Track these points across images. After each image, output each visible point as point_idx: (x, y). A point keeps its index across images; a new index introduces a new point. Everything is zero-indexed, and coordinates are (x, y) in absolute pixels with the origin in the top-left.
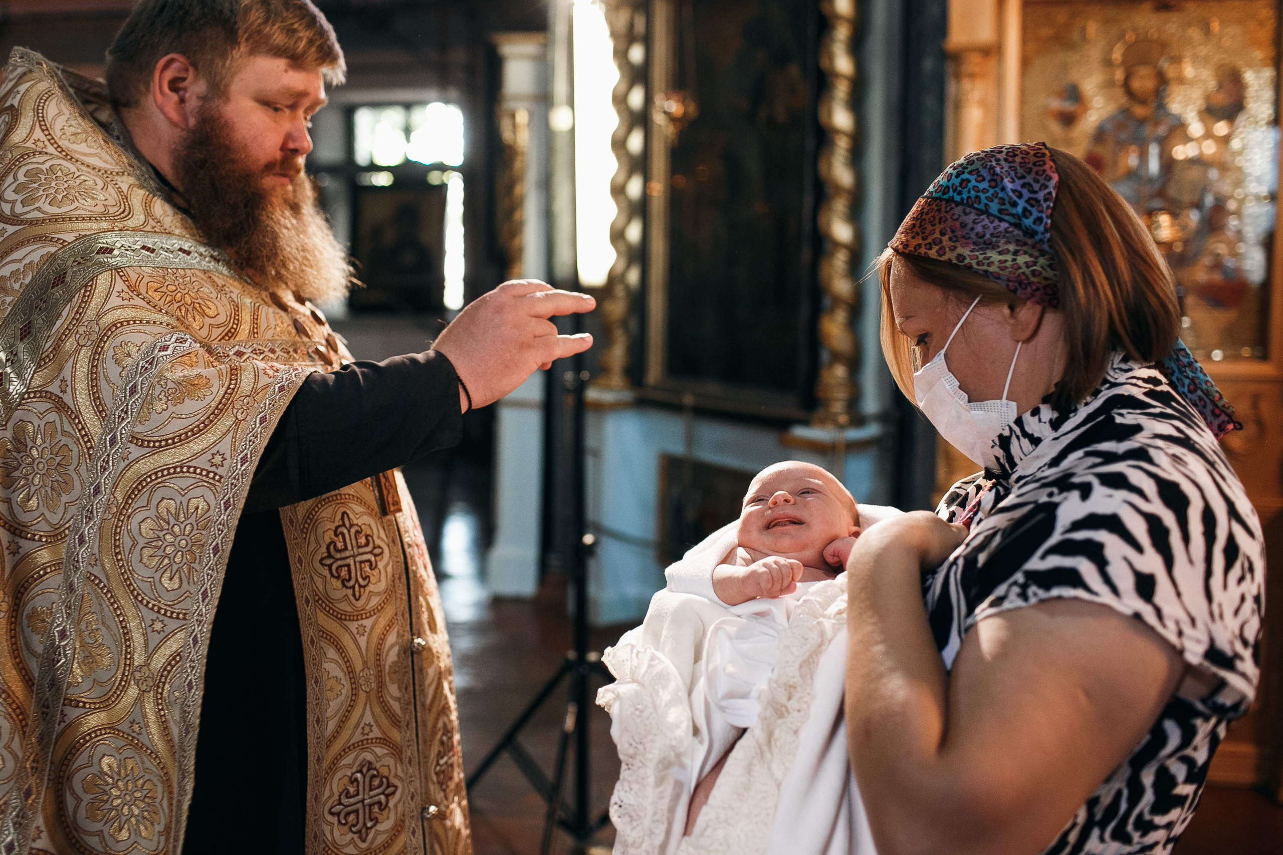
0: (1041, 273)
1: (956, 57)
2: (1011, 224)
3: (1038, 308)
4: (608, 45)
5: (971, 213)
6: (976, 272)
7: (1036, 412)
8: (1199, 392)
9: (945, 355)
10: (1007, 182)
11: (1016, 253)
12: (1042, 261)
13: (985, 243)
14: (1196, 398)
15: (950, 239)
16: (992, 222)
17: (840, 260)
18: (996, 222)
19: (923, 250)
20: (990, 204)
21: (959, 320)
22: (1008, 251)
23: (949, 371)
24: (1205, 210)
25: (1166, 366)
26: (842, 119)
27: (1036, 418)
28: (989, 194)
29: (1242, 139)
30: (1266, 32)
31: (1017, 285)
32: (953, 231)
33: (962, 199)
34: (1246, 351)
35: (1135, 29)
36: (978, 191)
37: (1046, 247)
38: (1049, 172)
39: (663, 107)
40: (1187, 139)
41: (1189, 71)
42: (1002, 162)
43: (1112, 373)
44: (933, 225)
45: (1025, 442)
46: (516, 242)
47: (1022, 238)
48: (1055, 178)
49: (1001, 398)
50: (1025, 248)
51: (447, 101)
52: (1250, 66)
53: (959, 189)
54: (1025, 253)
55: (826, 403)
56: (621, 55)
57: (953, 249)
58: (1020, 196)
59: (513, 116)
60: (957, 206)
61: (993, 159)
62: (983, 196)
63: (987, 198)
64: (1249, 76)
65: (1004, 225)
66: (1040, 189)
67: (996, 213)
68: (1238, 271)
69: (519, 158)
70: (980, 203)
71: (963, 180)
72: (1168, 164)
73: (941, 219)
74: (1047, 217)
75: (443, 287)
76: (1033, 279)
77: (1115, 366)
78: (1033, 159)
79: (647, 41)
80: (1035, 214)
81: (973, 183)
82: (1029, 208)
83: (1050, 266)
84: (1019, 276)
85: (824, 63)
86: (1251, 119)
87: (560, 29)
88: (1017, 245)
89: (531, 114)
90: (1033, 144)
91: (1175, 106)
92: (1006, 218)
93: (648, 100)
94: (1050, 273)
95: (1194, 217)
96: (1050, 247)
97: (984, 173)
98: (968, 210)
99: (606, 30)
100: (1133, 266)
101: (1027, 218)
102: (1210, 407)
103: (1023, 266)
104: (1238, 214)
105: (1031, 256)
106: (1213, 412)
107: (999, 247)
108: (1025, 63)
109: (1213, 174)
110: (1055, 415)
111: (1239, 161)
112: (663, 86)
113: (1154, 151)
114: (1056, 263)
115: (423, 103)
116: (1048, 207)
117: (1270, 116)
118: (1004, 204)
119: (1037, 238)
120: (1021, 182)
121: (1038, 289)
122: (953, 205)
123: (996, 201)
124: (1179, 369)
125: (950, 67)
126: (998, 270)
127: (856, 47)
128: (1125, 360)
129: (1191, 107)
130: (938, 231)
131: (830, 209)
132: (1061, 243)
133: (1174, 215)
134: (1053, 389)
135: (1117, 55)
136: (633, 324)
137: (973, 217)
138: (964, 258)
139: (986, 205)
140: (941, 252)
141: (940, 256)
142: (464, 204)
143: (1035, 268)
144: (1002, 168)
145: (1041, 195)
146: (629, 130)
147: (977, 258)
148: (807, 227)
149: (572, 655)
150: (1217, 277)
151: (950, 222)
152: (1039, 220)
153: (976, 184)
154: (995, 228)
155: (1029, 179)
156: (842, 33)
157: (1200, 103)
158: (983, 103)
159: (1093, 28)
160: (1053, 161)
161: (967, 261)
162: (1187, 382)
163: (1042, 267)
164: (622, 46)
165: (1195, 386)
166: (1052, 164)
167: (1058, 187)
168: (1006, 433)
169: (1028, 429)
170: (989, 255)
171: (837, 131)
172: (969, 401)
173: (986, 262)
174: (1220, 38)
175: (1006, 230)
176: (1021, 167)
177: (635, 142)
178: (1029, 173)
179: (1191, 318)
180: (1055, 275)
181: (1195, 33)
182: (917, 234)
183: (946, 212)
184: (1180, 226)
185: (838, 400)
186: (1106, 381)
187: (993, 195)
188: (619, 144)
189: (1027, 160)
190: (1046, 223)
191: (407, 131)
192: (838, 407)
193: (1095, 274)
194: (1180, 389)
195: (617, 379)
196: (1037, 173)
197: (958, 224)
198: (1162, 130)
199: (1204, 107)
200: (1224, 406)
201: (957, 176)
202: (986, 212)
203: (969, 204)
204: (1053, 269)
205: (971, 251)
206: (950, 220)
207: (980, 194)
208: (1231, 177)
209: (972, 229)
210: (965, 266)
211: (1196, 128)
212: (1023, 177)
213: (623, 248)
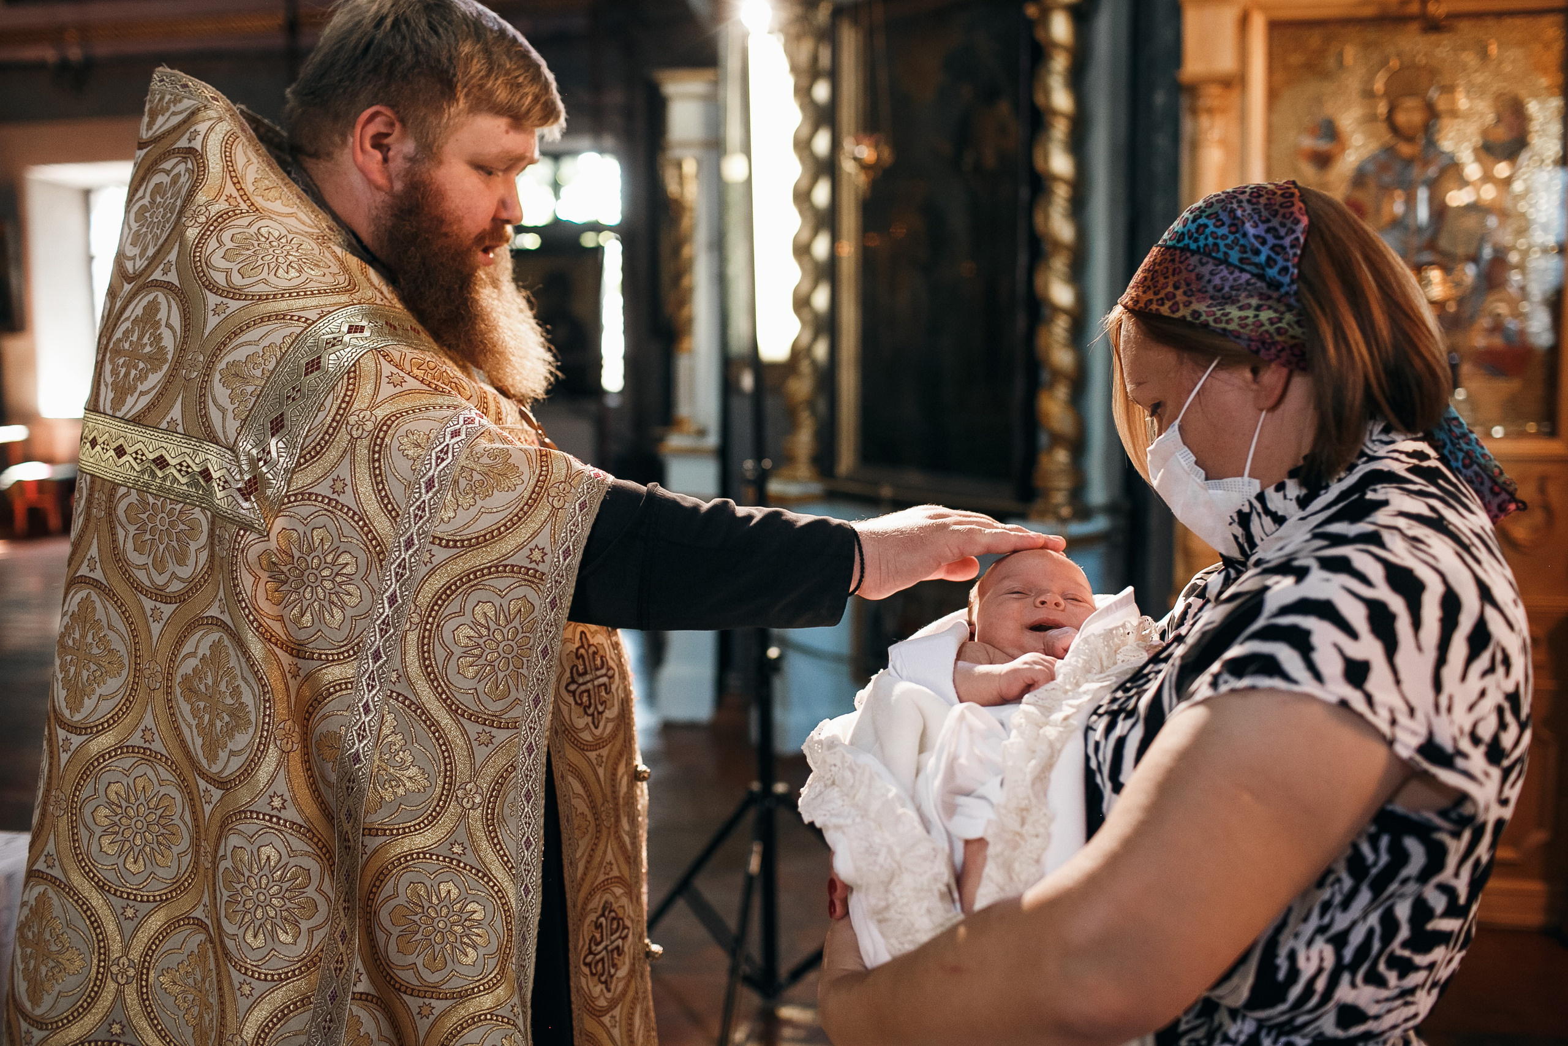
0: (1286, 331)
1: (1192, 90)
2: (1253, 275)
3: (1284, 371)
4: (789, 82)
5: (1207, 263)
6: (1214, 331)
7: (1280, 487)
8: (1475, 467)
9: (1181, 428)
10: (1248, 227)
11: (1258, 308)
12: (1288, 317)
13: (1223, 297)
14: (1472, 475)
15: (1185, 293)
16: (1232, 273)
17: (1060, 327)
18: (1237, 273)
19: (1154, 307)
20: (1230, 252)
21: (1195, 386)
22: (1249, 306)
23: (1185, 443)
24: (1483, 264)
25: (1437, 437)
26: (1060, 163)
27: (1281, 494)
28: (1229, 241)
29: (1525, 180)
30: (1552, 57)
31: (1259, 345)
32: (1188, 285)
33: (1199, 247)
34: (1532, 427)
35: (1399, 55)
36: (1216, 238)
37: (1292, 301)
38: (1298, 215)
39: (853, 153)
40: (1463, 183)
41: (1463, 102)
42: (1245, 204)
43: (1369, 444)
44: (1166, 278)
45: (1267, 520)
46: (685, 312)
47: (1265, 290)
48: (1305, 221)
49: (1242, 475)
50: (1270, 302)
51: (602, 151)
52: (1535, 96)
53: (1195, 235)
54: (1270, 308)
55: (1045, 493)
56: (803, 93)
57: (1187, 304)
58: (1264, 242)
59: (679, 165)
60: (1192, 255)
61: (1234, 201)
62: (1221, 243)
63: (1226, 245)
64: (1533, 107)
65: (1246, 276)
66: (1287, 234)
67: (1237, 263)
68: (1522, 333)
69: (688, 214)
70: (1218, 251)
71: (1200, 226)
72: (1440, 211)
73: (1174, 270)
74: (1294, 266)
75: (600, 367)
76: (1278, 338)
77: (1374, 438)
78: (1279, 200)
79: (833, 76)
80: (1281, 262)
81: (1211, 228)
82: (1273, 255)
83: (1298, 322)
84: (1261, 334)
85: (1040, 99)
86: (1535, 158)
87: (732, 64)
88: (1261, 299)
89: (699, 163)
90: (1281, 183)
91: (1447, 144)
92: (1248, 268)
93: (836, 144)
94: (1298, 331)
95: (1470, 272)
96: (1298, 301)
97: (1224, 216)
98: (1205, 260)
99: (785, 65)
100: (1393, 322)
101: (1271, 267)
102: (1488, 483)
103: (1267, 323)
104: (1522, 267)
105: (1276, 311)
106: (1492, 490)
107: (1239, 301)
108: (1273, 95)
109: (1492, 221)
110: (1304, 492)
111: (1522, 206)
112: (852, 127)
113: (1423, 194)
114: (1305, 319)
115: (573, 153)
116: (1295, 255)
117: (1558, 152)
118: (1245, 252)
119: (1283, 290)
120: (1265, 226)
121: (1283, 349)
122: (1188, 254)
123: (1237, 248)
124: (1451, 441)
125: (1185, 101)
126: (1237, 328)
127: (1077, 79)
128: (1386, 430)
129: (1466, 144)
130: (1171, 284)
131: (1049, 268)
132: (1309, 296)
133: (1447, 269)
134: (1301, 463)
135: (1379, 86)
136: (822, 406)
137: (1210, 267)
138: (1200, 315)
139: (1225, 253)
140: (1174, 309)
141: (1173, 312)
142: (623, 269)
143: (1280, 325)
144: (1244, 211)
145: (1287, 242)
146: (814, 181)
147: (1214, 314)
148: (1021, 289)
149: (756, 786)
150: (1497, 341)
151: (1184, 274)
152: (1284, 270)
153: (1215, 229)
154: (1235, 280)
155: (1275, 223)
156: (1059, 63)
157: (1477, 140)
158: (1224, 143)
159: (1350, 53)
160: (1303, 201)
161: (1203, 318)
162: (1461, 455)
163: (1289, 324)
164: (805, 82)
165: (1470, 459)
166: (1302, 205)
167: (1308, 232)
168: (1246, 509)
169: (1271, 506)
170: (1228, 310)
171: (1055, 178)
172: (1207, 479)
173: (1224, 318)
174: (1500, 63)
175: (1248, 283)
176: (1266, 209)
177: (821, 194)
178: (1275, 216)
179: (1467, 389)
180: (1303, 333)
181: (1470, 58)
182: (1149, 288)
183: (1181, 262)
184: (1453, 282)
185: (1058, 490)
186: (1363, 454)
187: (1233, 242)
188: (802, 197)
189: (1273, 201)
190: (1293, 274)
191: (556, 186)
192: (1059, 498)
193: (1348, 332)
194: (1454, 464)
195: (803, 470)
196: (1284, 216)
197: (1193, 276)
198: (1432, 171)
199: (1480, 143)
200: (1504, 483)
201: (1194, 221)
202: (1225, 261)
203: (1206, 253)
204: (1301, 326)
205: (1208, 307)
206: (1184, 272)
207: (1219, 241)
208: (1512, 225)
209: (1209, 281)
210: (1201, 323)
211: (1472, 170)
212: (1268, 221)
213: (808, 317)
